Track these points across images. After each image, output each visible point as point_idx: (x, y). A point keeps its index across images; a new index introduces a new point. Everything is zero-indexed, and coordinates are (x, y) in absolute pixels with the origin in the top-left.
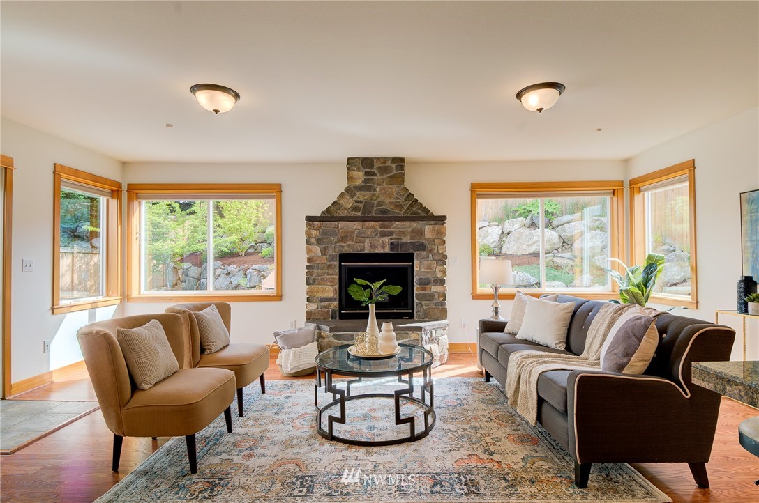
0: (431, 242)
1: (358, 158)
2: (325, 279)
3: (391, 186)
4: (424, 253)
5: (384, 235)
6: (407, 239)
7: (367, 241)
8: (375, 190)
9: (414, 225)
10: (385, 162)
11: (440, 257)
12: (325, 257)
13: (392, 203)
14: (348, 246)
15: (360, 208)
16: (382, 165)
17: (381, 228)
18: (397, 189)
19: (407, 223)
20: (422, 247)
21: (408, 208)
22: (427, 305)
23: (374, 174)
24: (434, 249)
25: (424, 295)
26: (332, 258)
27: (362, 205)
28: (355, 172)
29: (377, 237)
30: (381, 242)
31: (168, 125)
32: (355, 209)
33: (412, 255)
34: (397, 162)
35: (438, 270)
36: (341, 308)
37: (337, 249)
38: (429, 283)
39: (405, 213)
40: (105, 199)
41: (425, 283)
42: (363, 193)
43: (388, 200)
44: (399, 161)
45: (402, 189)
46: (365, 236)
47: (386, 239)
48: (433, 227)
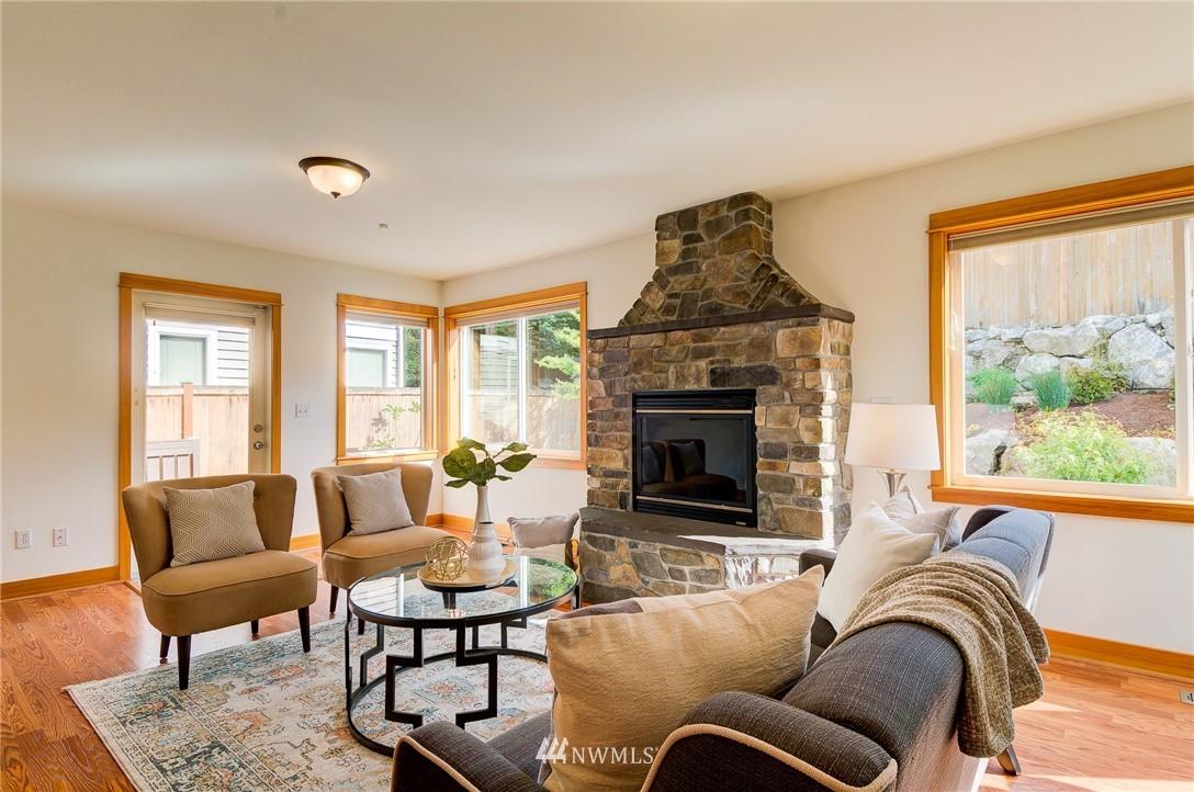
0: (789, 363)
1: (673, 214)
2: (611, 438)
3: (727, 257)
4: (773, 390)
5: (699, 355)
6: (739, 362)
7: (672, 369)
8: (699, 269)
9: (755, 330)
10: (716, 211)
11: (806, 398)
12: (611, 400)
13: (729, 289)
14: (643, 379)
15: (675, 308)
16: (712, 218)
17: (695, 341)
18: (739, 259)
19: (741, 329)
20: (770, 376)
21: (757, 297)
22: (779, 501)
23: (699, 239)
24: (795, 380)
25: (775, 480)
26: (620, 401)
27: (678, 301)
28: (668, 241)
29: (688, 360)
30: (693, 369)
31: (381, 225)
32: (668, 310)
33: (752, 393)
34: (738, 205)
35: (802, 424)
36: (637, 490)
37: (627, 385)
38: (783, 455)
39: (751, 306)
40: (422, 329)
41: (778, 452)
42: (680, 278)
43: (721, 286)
44: (744, 203)
45: (747, 259)
46: (668, 358)
47: (703, 364)
48: (792, 332)
